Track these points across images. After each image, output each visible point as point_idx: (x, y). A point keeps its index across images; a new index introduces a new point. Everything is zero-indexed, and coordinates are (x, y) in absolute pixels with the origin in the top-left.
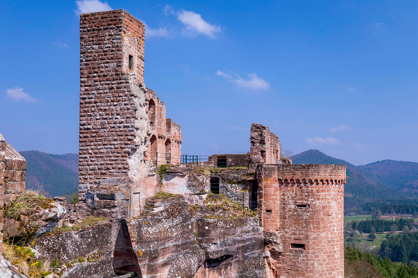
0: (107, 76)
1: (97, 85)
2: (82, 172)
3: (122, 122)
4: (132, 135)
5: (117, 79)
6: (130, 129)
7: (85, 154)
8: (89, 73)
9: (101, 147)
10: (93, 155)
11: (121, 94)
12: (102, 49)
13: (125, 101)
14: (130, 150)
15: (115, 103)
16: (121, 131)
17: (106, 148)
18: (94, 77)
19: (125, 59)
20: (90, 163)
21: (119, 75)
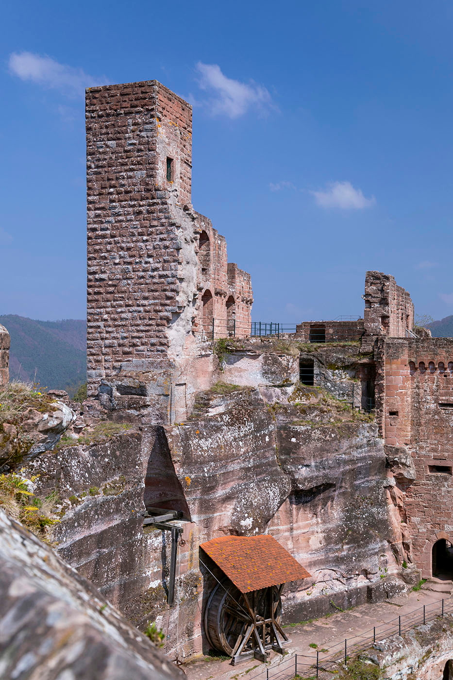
0: (130, 192)
1: (115, 207)
2: (93, 351)
3: (156, 269)
4: (173, 290)
5: (147, 198)
6: (170, 280)
7: (97, 320)
8: (102, 188)
9: (123, 309)
10: (110, 323)
11: (155, 223)
12: (122, 146)
13: (162, 233)
14: (169, 314)
15: (145, 238)
16: (154, 283)
17: (130, 312)
18: (111, 193)
19: (160, 164)
20: (104, 335)
21: (150, 190)
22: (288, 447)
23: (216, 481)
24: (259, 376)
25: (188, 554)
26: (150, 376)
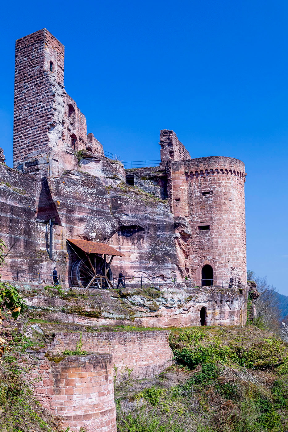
0: (33, 76)
1: (26, 85)
2: (16, 153)
3: (43, 107)
4: (51, 114)
5: (40, 77)
6: (49, 110)
7: (18, 138)
8: (21, 79)
9: (29, 130)
10: (23, 137)
11: (43, 86)
12: (30, 58)
13: (46, 90)
14: (49, 126)
15: (38, 94)
16: (42, 114)
17: (32, 130)
18: (24, 80)
19: (46, 62)
20: (21, 144)
21: (41, 73)
22: (116, 205)
23: (74, 208)
24: (100, 172)
25: (60, 241)
26: (40, 156)
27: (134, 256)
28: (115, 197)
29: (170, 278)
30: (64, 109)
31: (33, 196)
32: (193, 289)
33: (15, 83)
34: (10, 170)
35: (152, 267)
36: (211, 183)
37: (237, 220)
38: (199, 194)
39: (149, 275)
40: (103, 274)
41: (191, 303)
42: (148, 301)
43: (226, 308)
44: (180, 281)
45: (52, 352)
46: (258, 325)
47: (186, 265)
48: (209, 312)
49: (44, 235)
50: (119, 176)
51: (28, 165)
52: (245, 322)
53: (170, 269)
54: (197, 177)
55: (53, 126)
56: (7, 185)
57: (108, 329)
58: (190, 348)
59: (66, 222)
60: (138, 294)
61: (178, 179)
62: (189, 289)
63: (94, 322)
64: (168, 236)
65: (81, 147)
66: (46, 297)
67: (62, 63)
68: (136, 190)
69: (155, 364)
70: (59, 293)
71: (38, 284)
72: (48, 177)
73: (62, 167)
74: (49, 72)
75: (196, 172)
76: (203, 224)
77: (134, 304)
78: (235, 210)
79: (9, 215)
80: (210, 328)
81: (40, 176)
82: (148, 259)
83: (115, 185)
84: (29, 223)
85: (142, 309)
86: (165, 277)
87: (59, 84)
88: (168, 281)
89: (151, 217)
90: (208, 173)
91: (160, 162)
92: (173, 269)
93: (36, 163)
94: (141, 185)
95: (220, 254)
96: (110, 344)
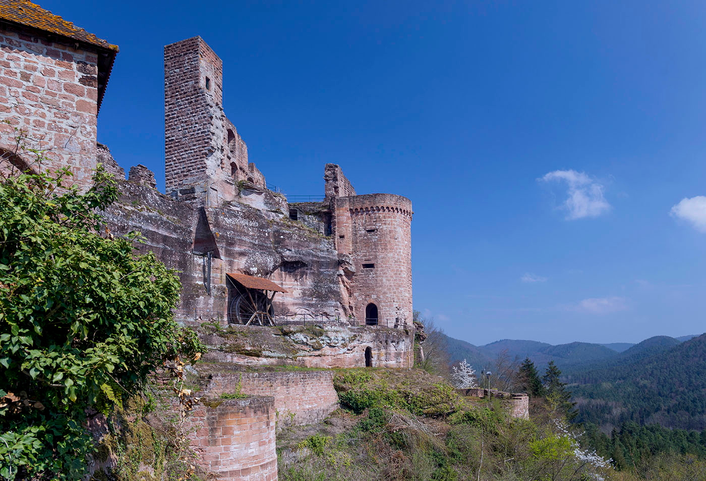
0: (186, 93)
1: (179, 102)
2: (168, 178)
3: (200, 129)
4: (208, 138)
5: (195, 94)
6: (206, 133)
7: (170, 161)
8: (173, 93)
9: (183, 153)
10: (177, 161)
11: (199, 106)
12: (183, 71)
13: (202, 111)
14: (207, 151)
15: (194, 114)
16: (199, 137)
17: (187, 154)
18: (177, 95)
19: (201, 78)
20: (174, 168)
21: (196, 90)
22: (279, 241)
23: (235, 241)
24: (263, 205)
25: (219, 275)
26: (197, 183)
27: (297, 293)
28: (277, 231)
29: (333, 316)
30: (223, 134)
31: (190, 226)
32: (357, 328)
33: (166, 98)
34: (162, 197)
35: (315, 304)
36: (376, 221)
37: (402, 259)
38: (363, 232)
39: (312, 312)
40: (265, 310)
41: (355, 343)
42: (311, 339)
43: (392, 349)
44: (344, 319)
45: (209, 396)
46: (426, 368)
47: (349, 303)
48: (374, 353)
49: (201, 268)
50: (282, 210)
51: (183, 192)
52: (412, 365)
53: (334, 306)
54: (362, 215)
55: (211, 152)
56: (159, 213)
57: (269, 369)
58: (356, 390)
59: (226, 256)
60: (301, 332)
61: (343, 215)
62: (353, 327)
63: (254, 361)
64: (331, 273)
65: (242, 177)
66: (202, 335)
67: (220, 81)
68: (300, 225)
69: (319, 408)
70: (217, 330)
71: (194, 321)
72: (206, 206)
73: (222, 197)
74: (206, 90)
75: (361, 209)
76: (367, 263)
77: (297, 343)
78: (400, 249)
79: (161, 246)
80: (375, 370)
81: (197, 206)
82: (311, 295)
83: (278, 220)
84: (185, 255)
85: (304, 347)
86: (329, 315)
87: (217, 104)
88: (332, 319)
89: (314, 253)
90: (374, 210)
91: (325, 197)
92: (336, 307)
93: (192, 190)
94: (304, 220)
95: (385, 293)
96: (272, 386)
